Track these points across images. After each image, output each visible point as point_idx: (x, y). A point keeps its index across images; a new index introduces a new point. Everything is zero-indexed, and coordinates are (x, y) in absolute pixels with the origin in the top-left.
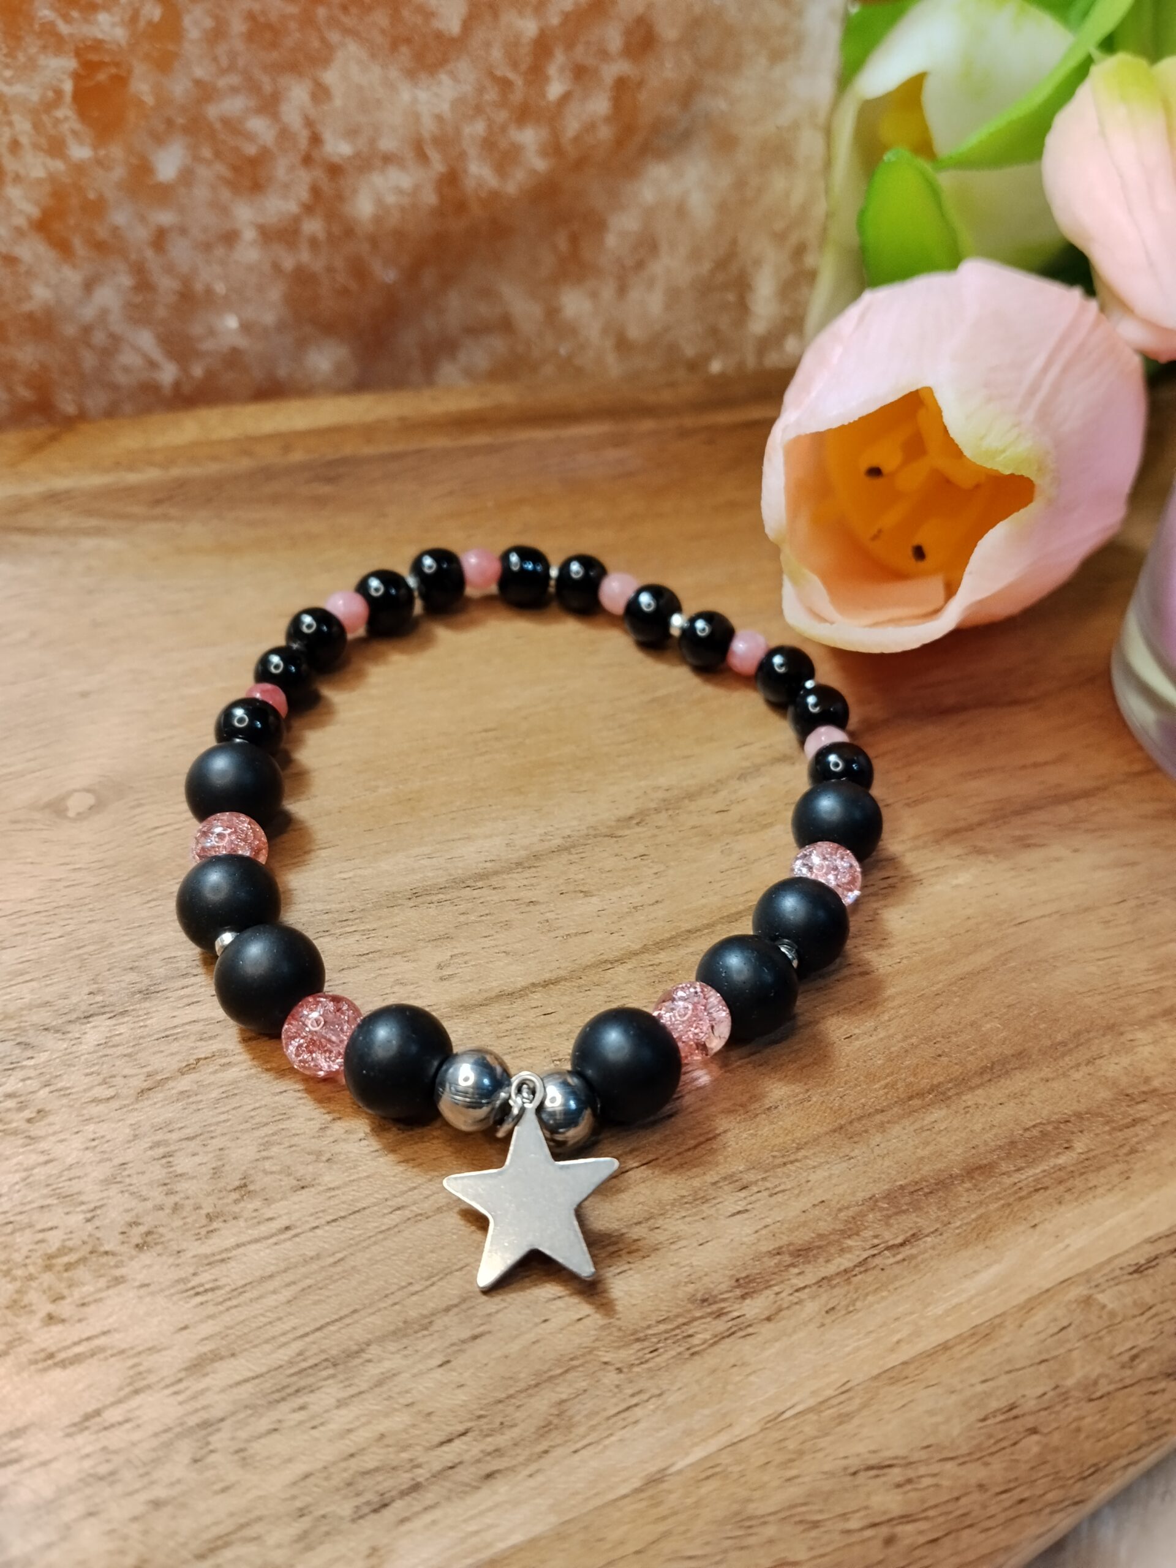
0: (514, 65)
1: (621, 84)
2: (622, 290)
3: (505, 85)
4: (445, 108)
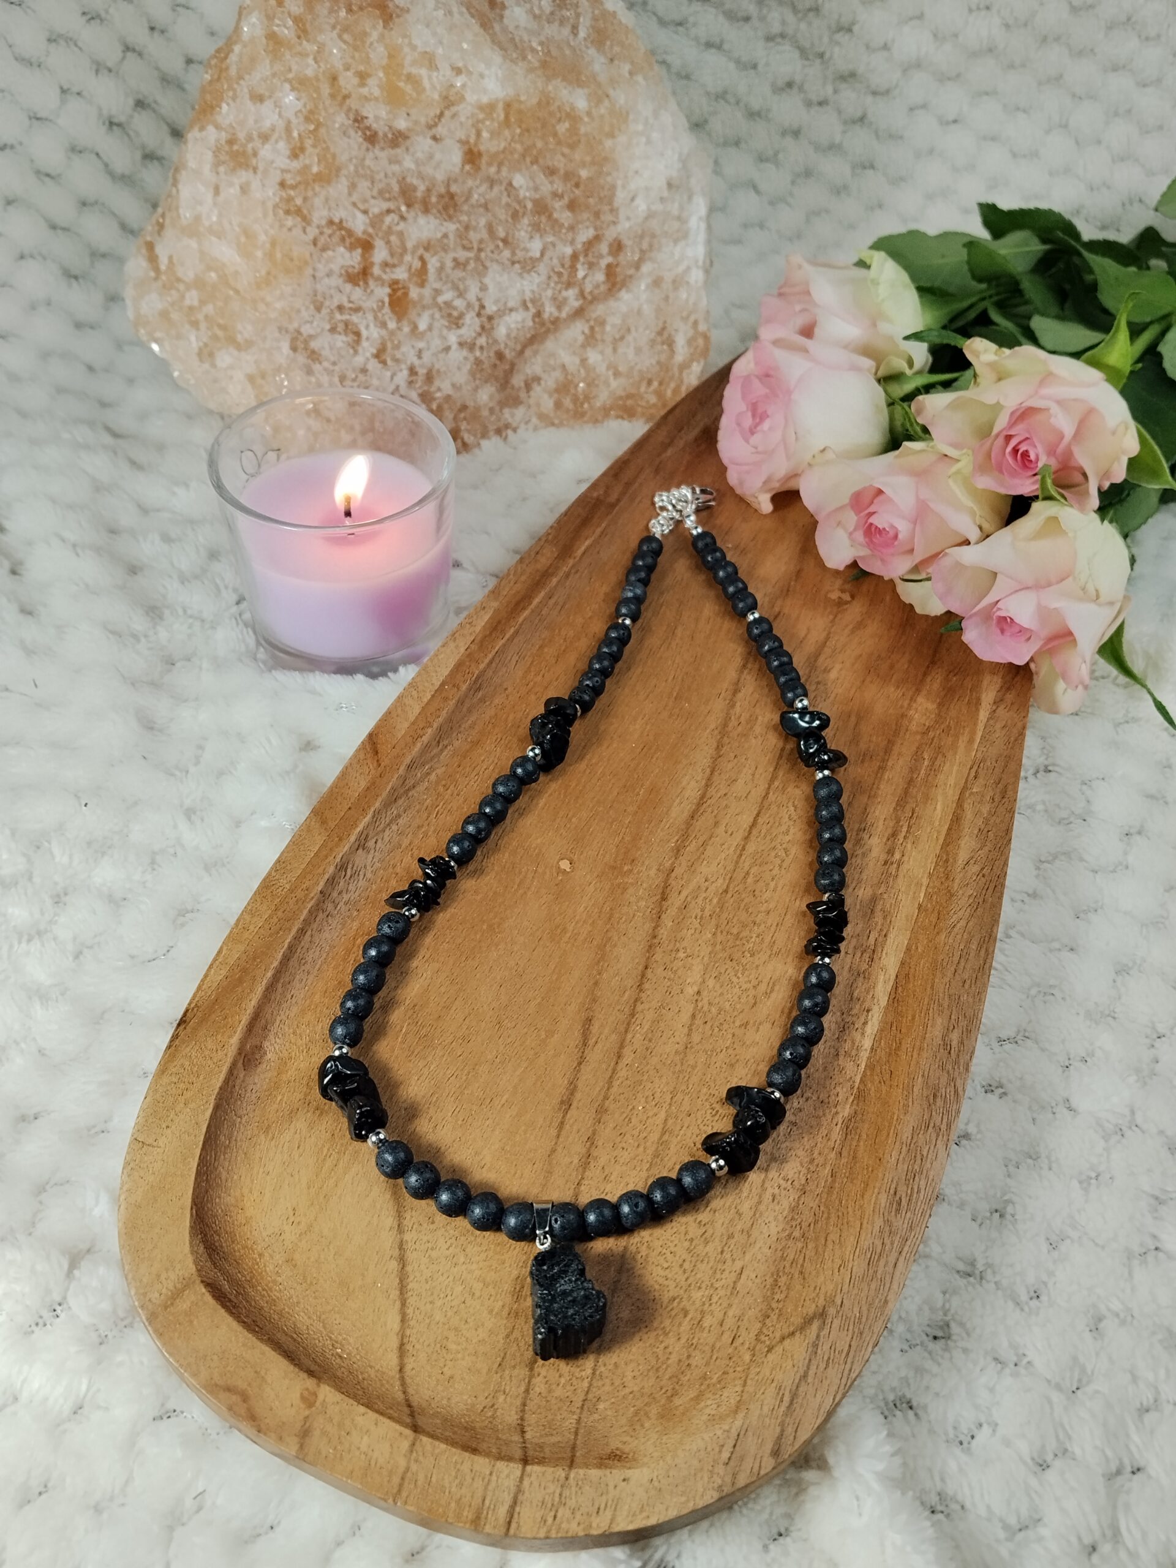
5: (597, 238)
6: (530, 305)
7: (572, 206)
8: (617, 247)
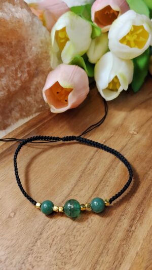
0: (13, 74)
1: (28, 71)
2: (35, 95)
3: (12, 76)
4: (5, 82)
5: (23, 63)
6: (5, 88)
7: (11, 54)
8: (29, 64)
